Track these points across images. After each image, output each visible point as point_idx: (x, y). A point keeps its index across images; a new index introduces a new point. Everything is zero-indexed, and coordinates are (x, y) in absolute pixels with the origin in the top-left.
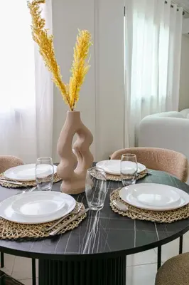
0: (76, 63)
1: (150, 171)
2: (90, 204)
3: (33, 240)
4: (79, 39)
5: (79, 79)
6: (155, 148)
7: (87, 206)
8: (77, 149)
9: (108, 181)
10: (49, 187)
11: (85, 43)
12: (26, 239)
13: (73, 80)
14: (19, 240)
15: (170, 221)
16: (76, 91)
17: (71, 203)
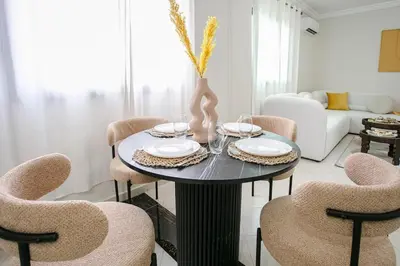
0: (205, 41)
1: (264, 132)
2: (211, 149)
3: (164, 167)
4: (208, 23)
5: (207, 53)
6: (272, 117)
7: (209, 150)
8: (205, 109)
9: (229, 136)
10: (184, 136)
11: (212, 26)
12: (160, 167)
13: (202, 54)
14: (155, 167)
15: (272, 163)
16: (204, 62)
17: (196, 147)
